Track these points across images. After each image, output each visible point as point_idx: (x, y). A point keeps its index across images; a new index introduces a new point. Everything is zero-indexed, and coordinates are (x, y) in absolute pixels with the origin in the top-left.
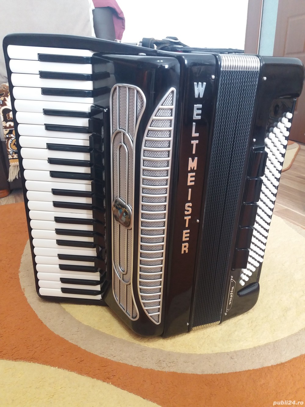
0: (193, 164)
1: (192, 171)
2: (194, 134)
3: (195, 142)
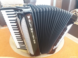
0: (32, 29)
1: (32, 30)
2: (30, 24)
3: (31, 26)
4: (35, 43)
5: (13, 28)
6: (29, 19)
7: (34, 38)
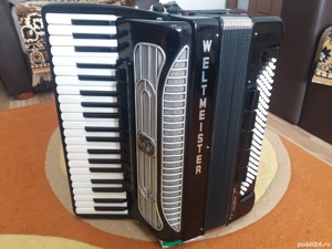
0: (203, 103)
1: (203, 108)
2: (204, 80)
3: (204, 87)
4: (198, 169)
5: (85, 105)
6: (207, 54)
7: (199, 146)
